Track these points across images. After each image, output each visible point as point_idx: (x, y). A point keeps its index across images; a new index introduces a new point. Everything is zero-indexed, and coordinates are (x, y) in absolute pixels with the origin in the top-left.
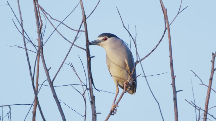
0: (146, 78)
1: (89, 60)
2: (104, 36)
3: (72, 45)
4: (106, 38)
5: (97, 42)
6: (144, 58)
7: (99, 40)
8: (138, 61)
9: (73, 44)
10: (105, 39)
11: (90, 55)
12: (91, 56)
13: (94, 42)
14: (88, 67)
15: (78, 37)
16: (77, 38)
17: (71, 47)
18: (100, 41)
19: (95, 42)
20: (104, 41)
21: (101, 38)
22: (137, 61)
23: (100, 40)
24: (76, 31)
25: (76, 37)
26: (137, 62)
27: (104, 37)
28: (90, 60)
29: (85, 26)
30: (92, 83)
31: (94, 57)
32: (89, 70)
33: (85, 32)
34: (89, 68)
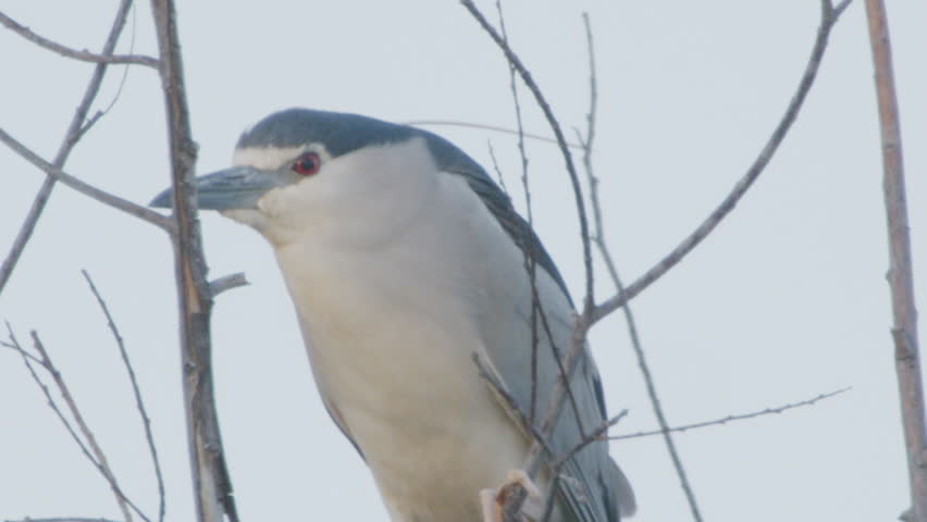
0: (669, 442)
1: (194, 308)
2: (296, 144)
3: (50, 184)
4: (315, 155)
5: (236, 184)
6: (650, 279)
7: (252, 169)
8: (599, 300)
9: (55, 173)
10: (307, 167)
11: (204, 269)
12: (211, 278)
13: (216, 180)
14: (187, 370)
15: (99, 114)
16: (90, 115)
17: (41, 201)
18: (259, 179)
19: (221, 184)
20: (295, 182)
21: (270, 158)
22: (590, 300)
23: (260, 172)
24: (86, 56)
25: (82, 113)
26: (593, 313)
27: (300, 150)
28: (206, 305)
29: (158, 19)
30: (220, 506)
31: (237, 281)
32: (193, 392)
33: (162, 72)
34: (195, 377)
